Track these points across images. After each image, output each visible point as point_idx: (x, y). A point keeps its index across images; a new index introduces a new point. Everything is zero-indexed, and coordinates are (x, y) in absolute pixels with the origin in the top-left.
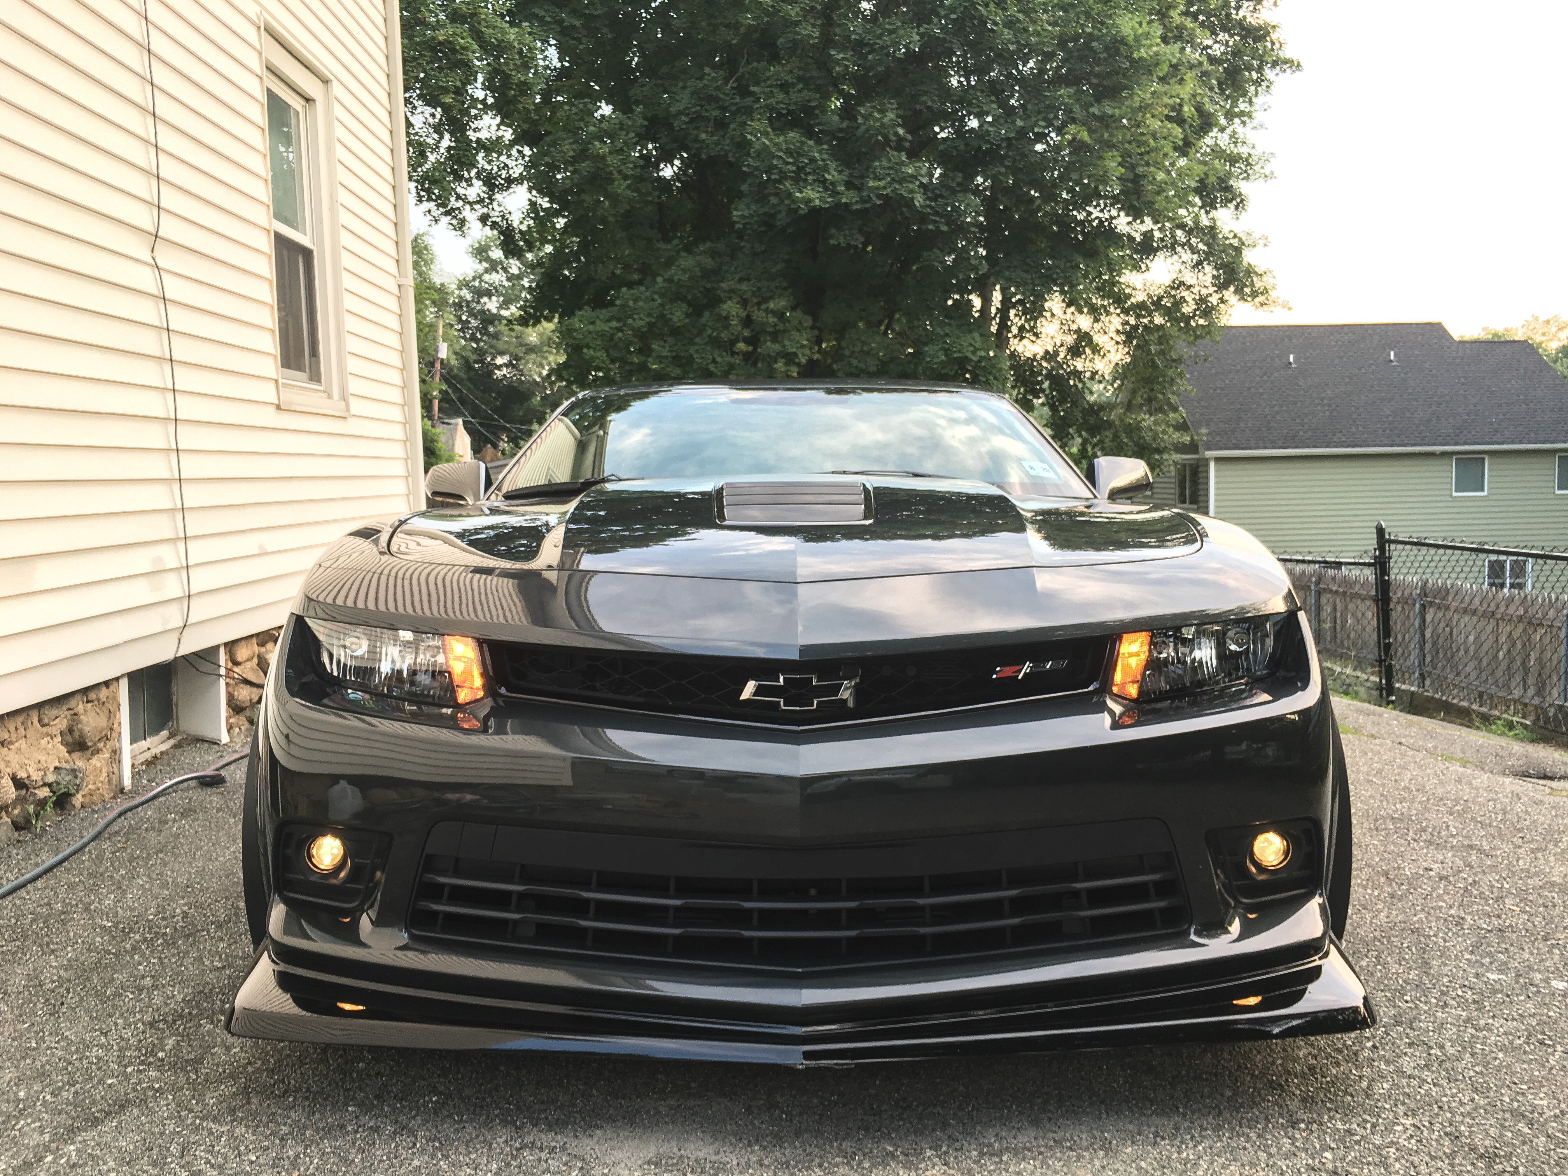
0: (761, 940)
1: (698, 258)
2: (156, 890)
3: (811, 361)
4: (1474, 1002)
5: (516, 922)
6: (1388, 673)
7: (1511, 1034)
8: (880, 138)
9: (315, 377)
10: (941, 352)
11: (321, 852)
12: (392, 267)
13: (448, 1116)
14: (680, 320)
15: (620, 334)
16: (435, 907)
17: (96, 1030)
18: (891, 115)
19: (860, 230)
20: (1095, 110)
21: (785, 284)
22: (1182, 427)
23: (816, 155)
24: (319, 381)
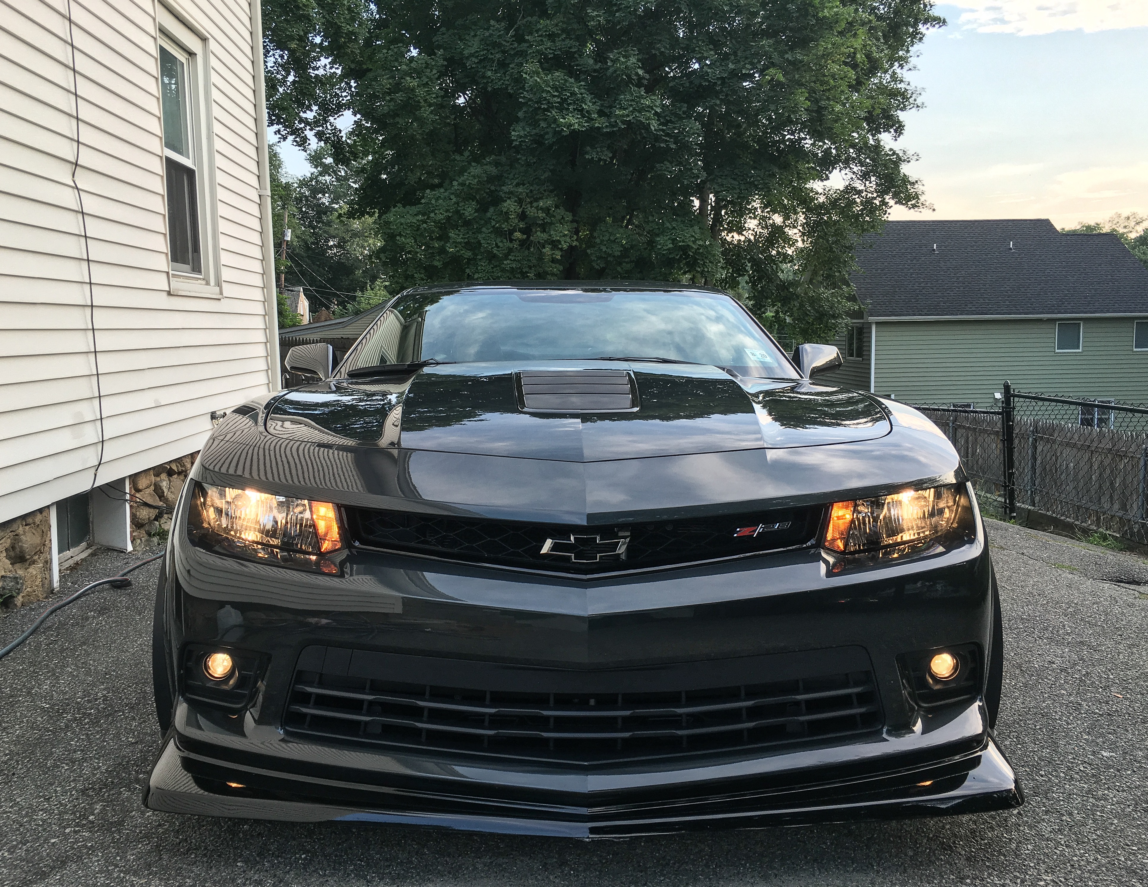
0: (556, 740)
1: (485, 167)
2: (82, 677)
3: (571, 247)
4: (1093, 776)
5: (366, 723)
6: (1011, 495)
7: (1122, 803)
8: (625, 77)
9: (197, 268)
10: (670, 241)
11: (215, 664)
12: (255, 182)
13: (314, 871)
14: (470, 215)
15: (425, 225)
16: (305, 710)
17: (41, 797)
18: (633, 60)
19: (609, 147)
20: (789, 56)
21: (551, 188)
22: (852, 298)
23: (576, 89)
24: (200, 271)
